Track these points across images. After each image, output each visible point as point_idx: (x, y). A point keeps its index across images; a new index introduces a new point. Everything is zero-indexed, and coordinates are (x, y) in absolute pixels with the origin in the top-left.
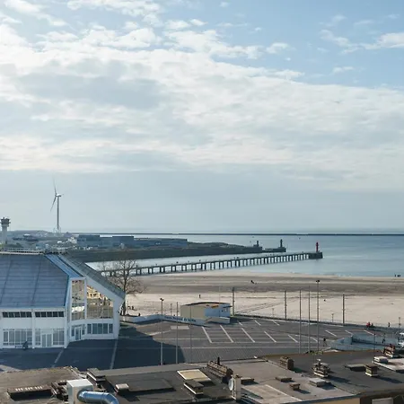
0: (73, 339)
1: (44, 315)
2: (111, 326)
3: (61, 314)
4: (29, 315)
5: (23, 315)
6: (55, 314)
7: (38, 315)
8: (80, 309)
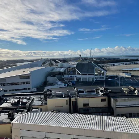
0: (96, 80)
1: (90, 75)
2: (104, 77)
3: (93, 75)
4: (87, 75)
5: (86, 75)
6: (92, 75)
7: (88, 75)
8: (97, 73)
